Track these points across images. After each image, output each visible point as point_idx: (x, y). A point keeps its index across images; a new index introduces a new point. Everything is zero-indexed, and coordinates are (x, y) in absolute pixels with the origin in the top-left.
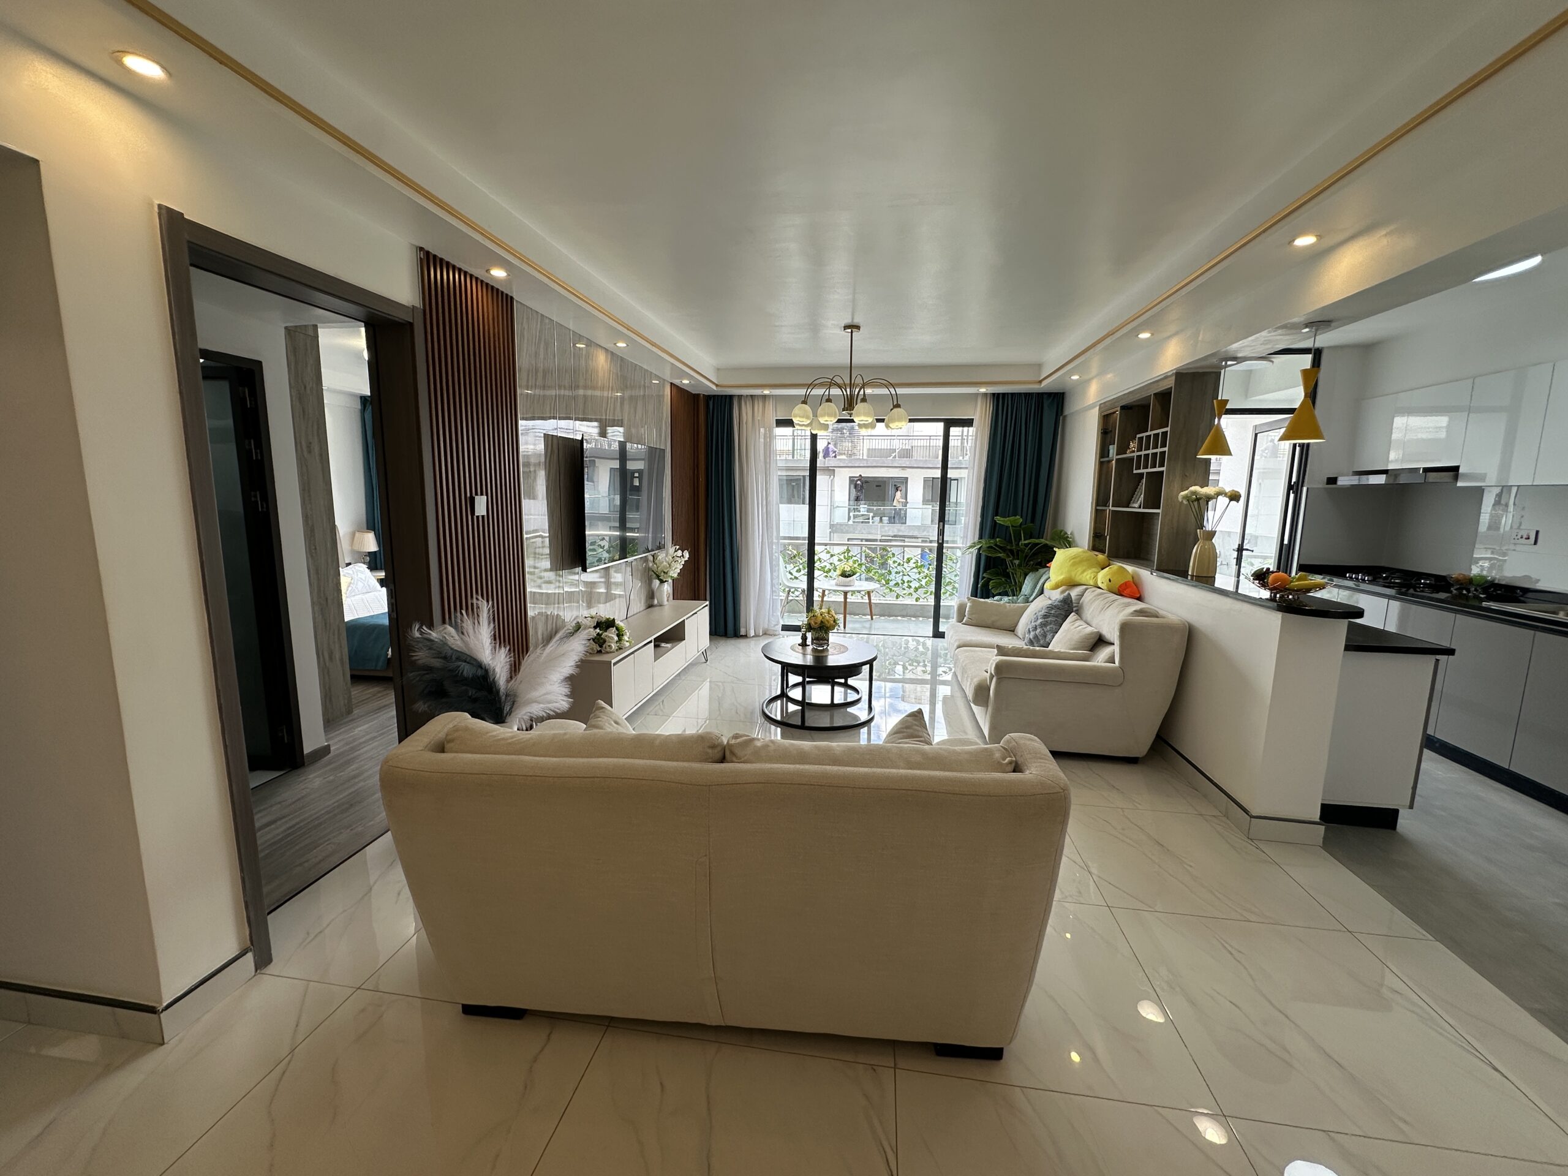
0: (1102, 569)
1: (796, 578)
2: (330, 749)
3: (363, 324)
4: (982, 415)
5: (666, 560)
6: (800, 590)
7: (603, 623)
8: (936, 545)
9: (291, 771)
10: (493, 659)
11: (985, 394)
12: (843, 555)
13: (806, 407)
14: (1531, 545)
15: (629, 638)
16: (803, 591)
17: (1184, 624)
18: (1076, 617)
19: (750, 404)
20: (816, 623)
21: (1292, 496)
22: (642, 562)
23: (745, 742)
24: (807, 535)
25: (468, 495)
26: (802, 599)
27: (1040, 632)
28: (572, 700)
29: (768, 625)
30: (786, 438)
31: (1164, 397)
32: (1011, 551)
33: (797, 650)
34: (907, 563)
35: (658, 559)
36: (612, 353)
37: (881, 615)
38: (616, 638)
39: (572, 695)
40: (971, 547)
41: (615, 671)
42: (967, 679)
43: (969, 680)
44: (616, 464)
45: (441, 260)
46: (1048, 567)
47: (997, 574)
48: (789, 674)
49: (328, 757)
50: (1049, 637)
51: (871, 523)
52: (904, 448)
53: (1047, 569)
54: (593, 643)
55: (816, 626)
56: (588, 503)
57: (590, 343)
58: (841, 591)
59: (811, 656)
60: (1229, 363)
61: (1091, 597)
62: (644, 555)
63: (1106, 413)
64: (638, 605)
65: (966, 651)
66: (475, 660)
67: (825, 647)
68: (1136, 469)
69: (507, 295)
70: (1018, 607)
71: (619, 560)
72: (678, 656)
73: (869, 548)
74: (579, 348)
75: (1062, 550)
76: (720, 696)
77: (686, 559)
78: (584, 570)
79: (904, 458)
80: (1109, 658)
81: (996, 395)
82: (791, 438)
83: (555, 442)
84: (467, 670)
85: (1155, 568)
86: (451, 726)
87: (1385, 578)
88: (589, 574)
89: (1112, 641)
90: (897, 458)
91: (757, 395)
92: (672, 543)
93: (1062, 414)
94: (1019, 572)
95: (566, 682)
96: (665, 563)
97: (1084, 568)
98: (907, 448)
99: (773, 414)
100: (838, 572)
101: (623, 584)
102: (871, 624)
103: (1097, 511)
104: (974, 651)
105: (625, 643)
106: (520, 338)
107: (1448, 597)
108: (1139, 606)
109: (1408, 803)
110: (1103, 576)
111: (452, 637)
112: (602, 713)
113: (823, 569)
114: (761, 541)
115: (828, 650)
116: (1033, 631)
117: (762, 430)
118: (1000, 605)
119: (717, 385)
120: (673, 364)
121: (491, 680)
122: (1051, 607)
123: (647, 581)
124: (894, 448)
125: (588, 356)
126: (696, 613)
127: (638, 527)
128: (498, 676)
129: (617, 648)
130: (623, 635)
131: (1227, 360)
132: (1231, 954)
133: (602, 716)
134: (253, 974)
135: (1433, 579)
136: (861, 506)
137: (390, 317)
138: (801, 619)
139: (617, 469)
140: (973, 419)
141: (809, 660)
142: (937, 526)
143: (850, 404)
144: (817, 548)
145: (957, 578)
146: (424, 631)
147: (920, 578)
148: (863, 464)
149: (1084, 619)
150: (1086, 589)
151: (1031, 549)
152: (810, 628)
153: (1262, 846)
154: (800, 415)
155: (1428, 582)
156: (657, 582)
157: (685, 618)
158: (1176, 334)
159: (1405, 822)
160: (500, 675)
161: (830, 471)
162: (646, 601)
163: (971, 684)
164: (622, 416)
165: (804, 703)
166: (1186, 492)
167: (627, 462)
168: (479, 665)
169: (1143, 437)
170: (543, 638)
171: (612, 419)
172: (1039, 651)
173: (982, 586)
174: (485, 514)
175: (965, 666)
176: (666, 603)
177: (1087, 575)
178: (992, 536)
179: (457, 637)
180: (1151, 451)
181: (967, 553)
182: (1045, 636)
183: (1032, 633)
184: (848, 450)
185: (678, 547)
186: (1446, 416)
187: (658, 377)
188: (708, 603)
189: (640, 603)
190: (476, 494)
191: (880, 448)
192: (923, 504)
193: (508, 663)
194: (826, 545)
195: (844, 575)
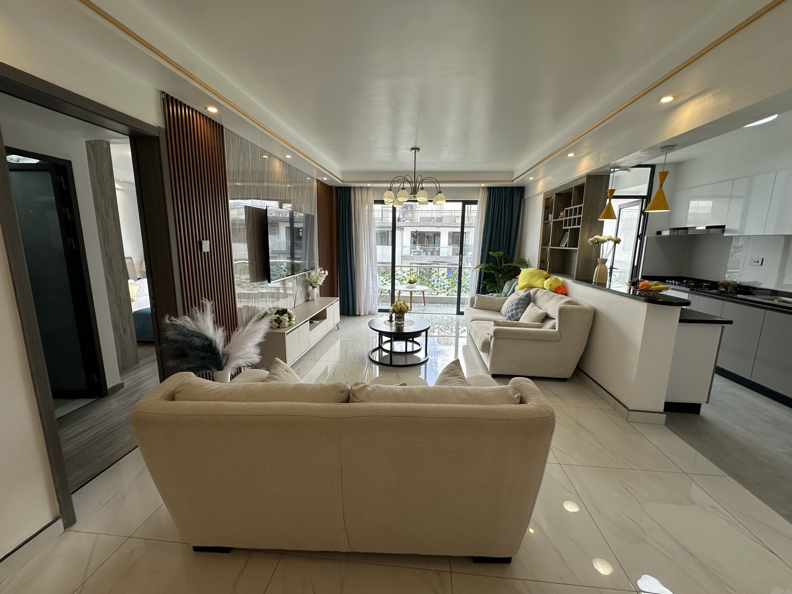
0: (546, 279)
1: (385, 284)
2: (124, 385)
3: (129, 137)
4: (482, 198)
5: (315, 275)
6: (387, 290)
7: (281, 311)
8: (458, 266)
9: (100, 398)
10: (215, 334)
11: (484, 188)
12: (409, 272)
13: (391, 192)
14: (759, 265)
15: (295, 319)
16: (389, 291)
17: (592, 308)
18: (534, 304)
19: (360, 192)
20: (397, 309)
21: (639, 241)
22: (302, 277)
23: (361, 388)
24: (391, 262)
25: (198, 240)
26: (389, 295)
27: (515, 312)
28: (261, 357)
29: (371, 310)
30: (378, 211)
31: (580, 188)
32: (498, 270)
33: (388, 324)
34: (443, 276)
35: (311, 275)
36: (283, 162)
37: (430, 303)
38: (288, 320)
39: (261, 354)
40: (477, 268)
41: (288, 338)
42: (477, 338)
43: (479, 339)
44: (288, 225)
45: (176, 100)
46: (517, 278)
47: (490, 282)
48: (383, 336)
49: (122, 389)
50: (519, 315)
51: (422, 255)
52: (438, 217)
53: (516, 279)
54: (275, 322)
55: (397, 311)
56: (271, 245)
57: (270, 155)
58: (408, 291)
59: (395, 327)
60: (616, 170)
61: (541, 294)
62: (303, 273)
63: (547, 197)
64: (301, 300)
65: (476, 323)
66: (203, 335)
67: (402, 322)
68: (564, 227)
69: (219, 124)
70: (501, 299)
71: (291, 275)
72: (323, 327)
73: (423, 269)
74: (264, 158)
75: (525, 269)
76: (346, 349)
77: (327, 275)
78: (269, 282)
79: (438, 222)
80: (553, 326)
81: (489, 188)
82: (381, 211)
83: (251, 210)
84: (198, 342)
85: (575, 279)
86: (180, 381)
87: (686, 283)
88: (272, 284)
89: (554, 317)
90: (435, 222)
91: (364, 187)
92: (319, 267)
93: (523, 198)
94: (502, 280)
95: (258, 346)
96: (315, 277)
97: (536, 279)
98: (440, 217)
99: (372, 197)
100: (407, 281)
101: (292, 288)
102: (424, 308)
103: (542, 248)
104: (480, 323)
105: (293, 322)
106: (228, 151)
107: (717, 292)
108: (567, 299)
109: (706, 400)
110: (546, 283)
111: (189, 323)
112: (278, 366)
113: (399, 279)
114: (367, 264)
115: (404, 323)
116: (511, 312)
117: (367, 206)
118: (492, 298)
119: (342, 181)
120: (318, 168)
121: (214, 346)
122: (520, 299)
123: (306, 287)
124: (434, 217)
125: (269, 162)
126: (332, 304)
127: (301, 257)
128: (218, 344)
129: (288, 325)
130: (292, 318)
131: (614, 168)
132: (626, 489)
133: (277, 367)
134: (63, 531)
135: (710, 283)
136: (417, 246)
137: (144, 132)
138: (388, 306)
139: (289, 227)
140: (477, 201)
141: (394, 330)
142: (459, 256)
143: (414, 191)
144: (396, 268)
145: (468, 284)
146: (171, 319)
147: (449, 284)
148: (418, 225)
149: (538, 305)
150: (538, 290)
151: (508, 268)
152: (394, 311)
153: (634, 425)
154: (388, 197)
155: (707, 284)
156: (311, 288)
157: (326, 307)
158: (587, 154)
159: (704, 410)
160: (219, 343)
161: (402, 229)
162: (305, 297)
163: (480, 341)
164: (290, 198)
165: (391, 352)
166: (592, 238)
167: (294, 223)
168: (207, 338)
169: (568, 210)
170: (246, 320)
171: (284, 200)
172: (516, 323)
173: (482, 288)
174: (209, 251)
175: (476, 331)
176: (316, 298)
177: (538, 282)
178: (487, 262)
179: (192, 323)
180: (572, 217)
181: (475, 271)
182: (517, 314)
183: (510, 313)
184: (410, 218)
185: (322, 269)
186: (711, 200)
187: (310, 176)
188: (339, 298)
189: (302, 298)
190: (203, 239)
191: (426, 217)
192: (448, 245)
193: (223, 337)
194: (401, 267)
195: (410, 282)
